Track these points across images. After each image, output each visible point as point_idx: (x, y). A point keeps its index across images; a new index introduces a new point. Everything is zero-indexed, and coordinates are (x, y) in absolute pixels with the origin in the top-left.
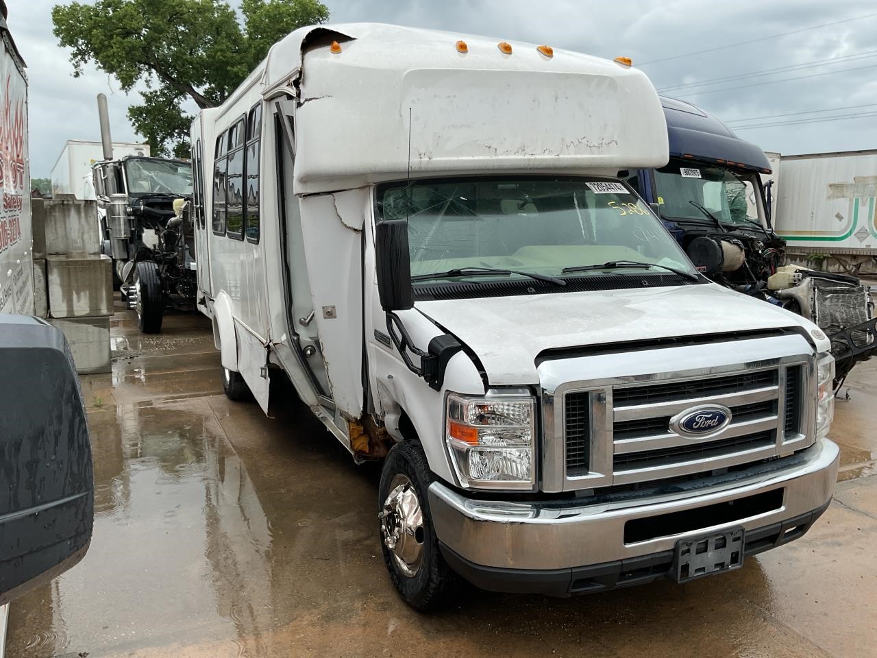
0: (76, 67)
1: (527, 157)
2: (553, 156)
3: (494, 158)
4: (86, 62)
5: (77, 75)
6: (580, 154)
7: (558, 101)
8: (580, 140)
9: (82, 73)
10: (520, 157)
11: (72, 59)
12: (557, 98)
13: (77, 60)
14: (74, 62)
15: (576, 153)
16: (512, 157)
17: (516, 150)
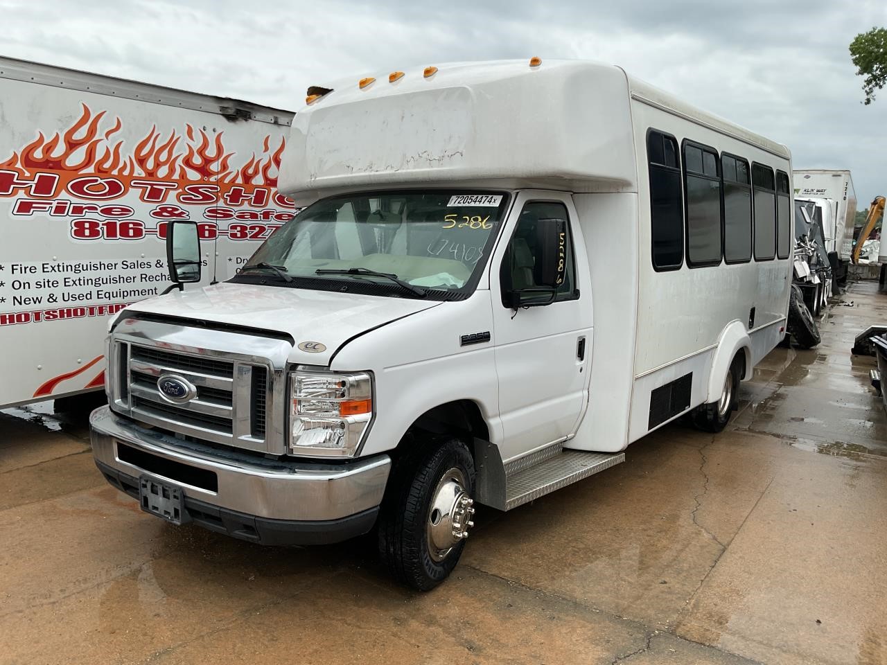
0: (868, 94)
1: (373, 173)
2: (392, 171)
3: (350, 175)
4: (881, 87)
5: (868, 102)
6: (418, 168)
7: (404, 119)
8: (421, 155)
9: (874, 99)
10: (367, 173)
11: (865, 86)
12: (403, 117)
13: (870, 86)
14: (867, 89)
15: (415, 167)
16: (363, 174)
17: (365, 168)
